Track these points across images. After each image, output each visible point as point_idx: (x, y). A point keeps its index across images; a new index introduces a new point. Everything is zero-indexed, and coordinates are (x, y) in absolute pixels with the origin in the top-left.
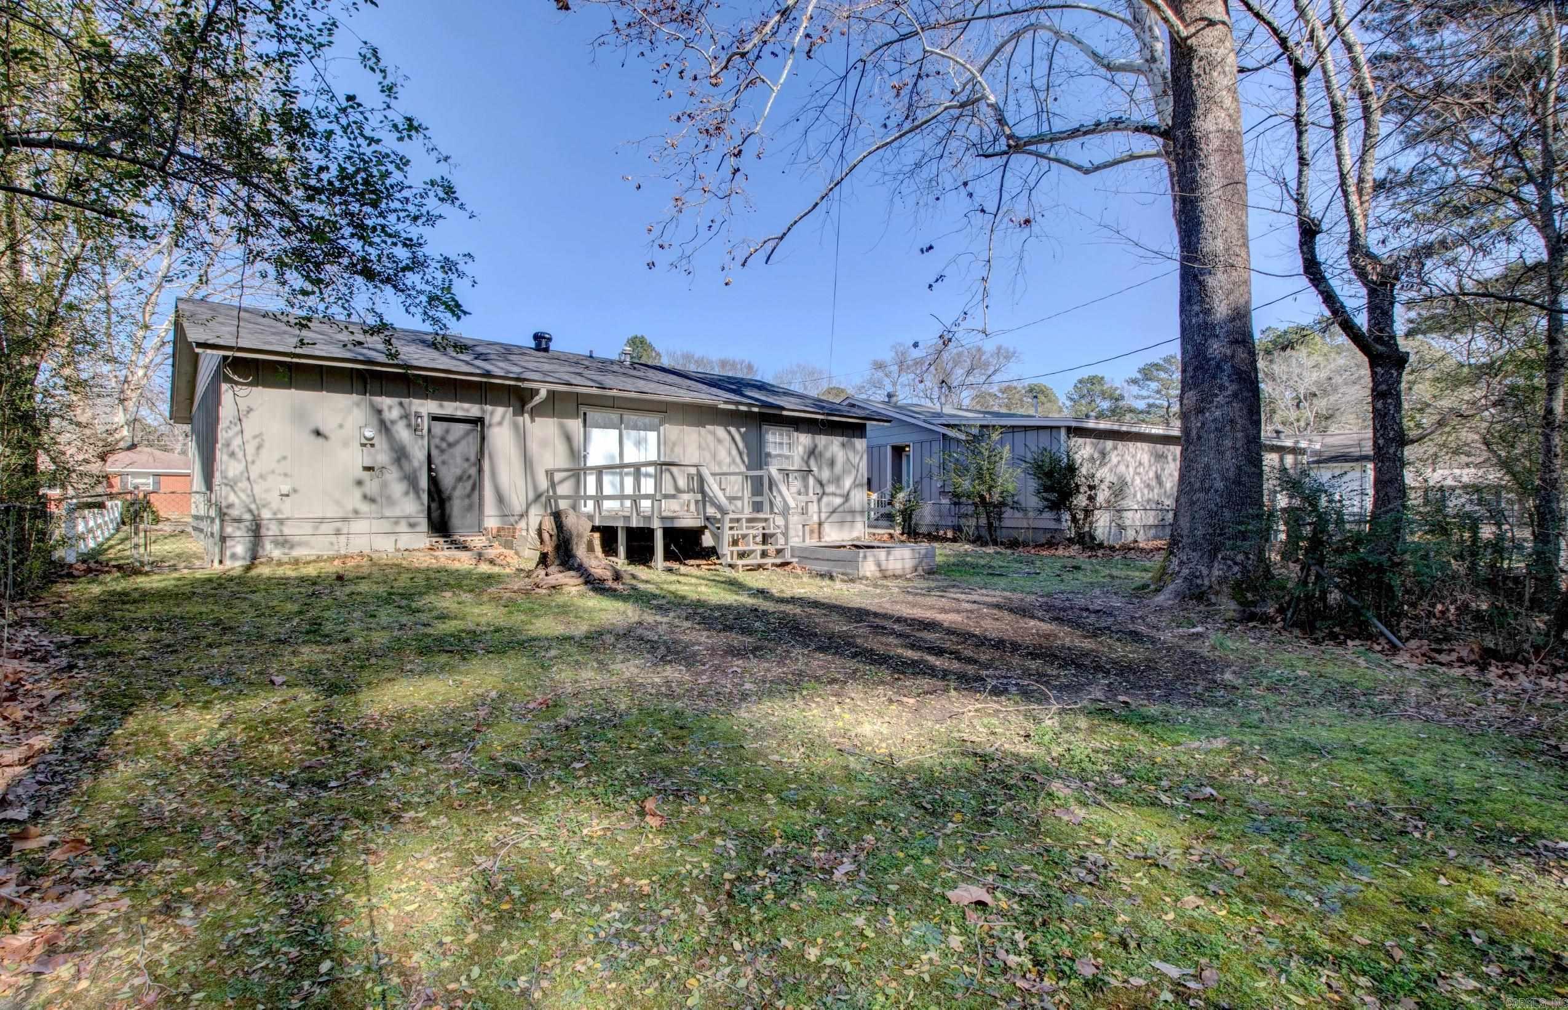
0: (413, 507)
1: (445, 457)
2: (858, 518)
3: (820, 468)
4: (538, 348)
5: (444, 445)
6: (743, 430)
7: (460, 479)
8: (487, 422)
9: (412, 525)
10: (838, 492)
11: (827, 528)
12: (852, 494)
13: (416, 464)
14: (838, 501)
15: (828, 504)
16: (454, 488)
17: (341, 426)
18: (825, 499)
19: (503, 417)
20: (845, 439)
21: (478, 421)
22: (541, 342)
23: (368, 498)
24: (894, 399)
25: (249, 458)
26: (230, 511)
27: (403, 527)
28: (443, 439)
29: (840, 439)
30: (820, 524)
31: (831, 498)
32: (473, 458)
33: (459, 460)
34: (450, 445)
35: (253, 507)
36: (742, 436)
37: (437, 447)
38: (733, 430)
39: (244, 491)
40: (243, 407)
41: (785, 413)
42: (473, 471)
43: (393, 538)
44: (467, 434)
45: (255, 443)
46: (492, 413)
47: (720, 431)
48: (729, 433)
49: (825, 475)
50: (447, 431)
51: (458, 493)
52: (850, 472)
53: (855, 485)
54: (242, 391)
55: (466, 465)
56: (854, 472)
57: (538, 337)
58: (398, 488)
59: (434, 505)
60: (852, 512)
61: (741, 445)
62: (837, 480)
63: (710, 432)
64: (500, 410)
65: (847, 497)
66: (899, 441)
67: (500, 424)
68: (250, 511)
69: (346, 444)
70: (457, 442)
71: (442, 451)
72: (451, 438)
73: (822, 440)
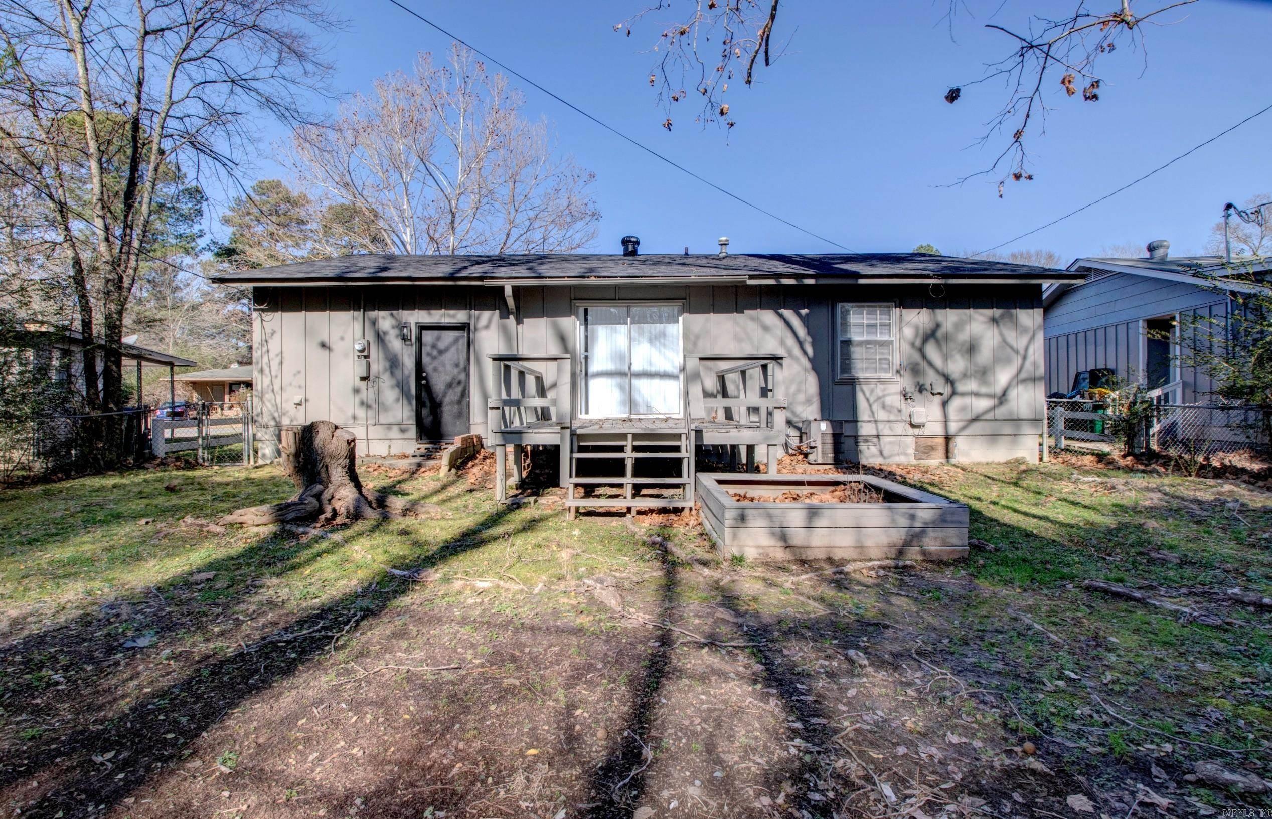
0: (404, 413)
1: (436, 364)
2: (1027, 429)
3: (946, 358)
4: (627, 253)
5: (435, 353)
6: (804, 312)
7: (450, 386)
8: (472, 327)
9: (403, 431)
10: (984, 390)
11: (960, 444)
12: (1013, 394)
13: (406, 372)
14: (983, 404)
15: (963, 409)
16: (445, 395)
17: (342, 339)
18: (956, 403)
19: (490, 321)
20: (997, 312)
21: (464, 327)
22: (630, 246)
23: (365, 405)
24: (1159, 253)
25: (273, 374)
26: (260, 419)
27: (395, 433)
28: (434, 346)
29: (988, 312)
30: (948, 438)
31: (967, 400)
32: (462, 365)
33: (449, 367)
34: (441, 352)
35: (276, 415)
36: (804, 320)
37: (428, 354)
38: (788, 313)
39: (269, 401)
40: (268, 330)
41: (862, 281)
42: (462, 377)
43: (387, 443)
44: (457, 340)
45: (278, 360)
46: (478, 318)
47: (768, 316)
48: (781, 316)
49: (957, 366)
50: (439, 338)
51: (447, 400)
52: (1008, 361)
53: (1020, 379)
54: (268, 316)
55: (456, 371)
56: (1017, 361)
57: (625, 242)
58: (390, 395)
59: (425, 412)
60: (1015, 420)
61: (801, 332)
62: (983, 374)
63: (753, 319)
64: (486, 315)
65: (1002, 399)
66: (1158, 311)
67: (487, 327)
68: (274, 418)
69: (346, 355)
70: (447, 350)
71: (434, 358)
72: (442, 345)
73: (949, 317)
